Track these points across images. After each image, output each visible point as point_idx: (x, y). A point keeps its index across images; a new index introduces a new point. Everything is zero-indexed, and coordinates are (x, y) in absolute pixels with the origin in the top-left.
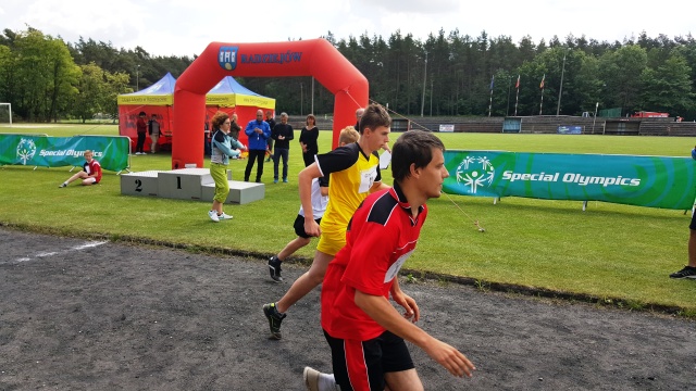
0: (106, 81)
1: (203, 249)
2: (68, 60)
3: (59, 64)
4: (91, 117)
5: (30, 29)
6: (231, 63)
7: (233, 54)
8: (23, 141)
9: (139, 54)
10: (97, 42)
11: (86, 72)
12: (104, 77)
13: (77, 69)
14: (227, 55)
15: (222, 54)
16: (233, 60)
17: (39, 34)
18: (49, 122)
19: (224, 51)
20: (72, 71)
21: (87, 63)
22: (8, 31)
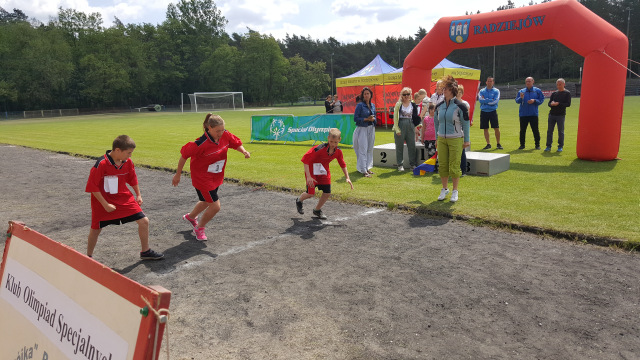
0: (307, 69)
1: (487, 222)
2: (279, 54)
3: (273, 58)
4: (297, 101)
5: (250, 31)
6: (462, 35)
7: (465, 26)
8: (274, 121)
9: (331, 44)
10: (299, 38)
11: (293, 64)
12: (307, 65)
13: (286, 61)
14: (459, 28)
15: (453, 28)
16: (465, 32)
17: (257, 34)
18: (267, 106)
19: (454, 24)
20: (283, 64)
21: (293, 55)
22: (235, 35)
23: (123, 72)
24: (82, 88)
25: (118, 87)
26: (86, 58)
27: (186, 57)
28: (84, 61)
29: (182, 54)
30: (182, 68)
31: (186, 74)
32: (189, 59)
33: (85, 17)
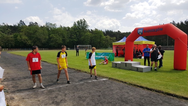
5: (95, 29)
12: (110, 38)
13: (105, 37)
14: (140, 31)
16: (142, 32)
20: (103, 38)
21: (107, 35)
22: (91, 30)
23: (61, 39)
24: (50, 43)
25: (59, 43)
26: (51, 35)
27: (78, 35)
28: (51, 36)
29: (77, 34)
30: (76, 38)
31: (77, 40)
32: (78, 36)
33: (52, 25)
